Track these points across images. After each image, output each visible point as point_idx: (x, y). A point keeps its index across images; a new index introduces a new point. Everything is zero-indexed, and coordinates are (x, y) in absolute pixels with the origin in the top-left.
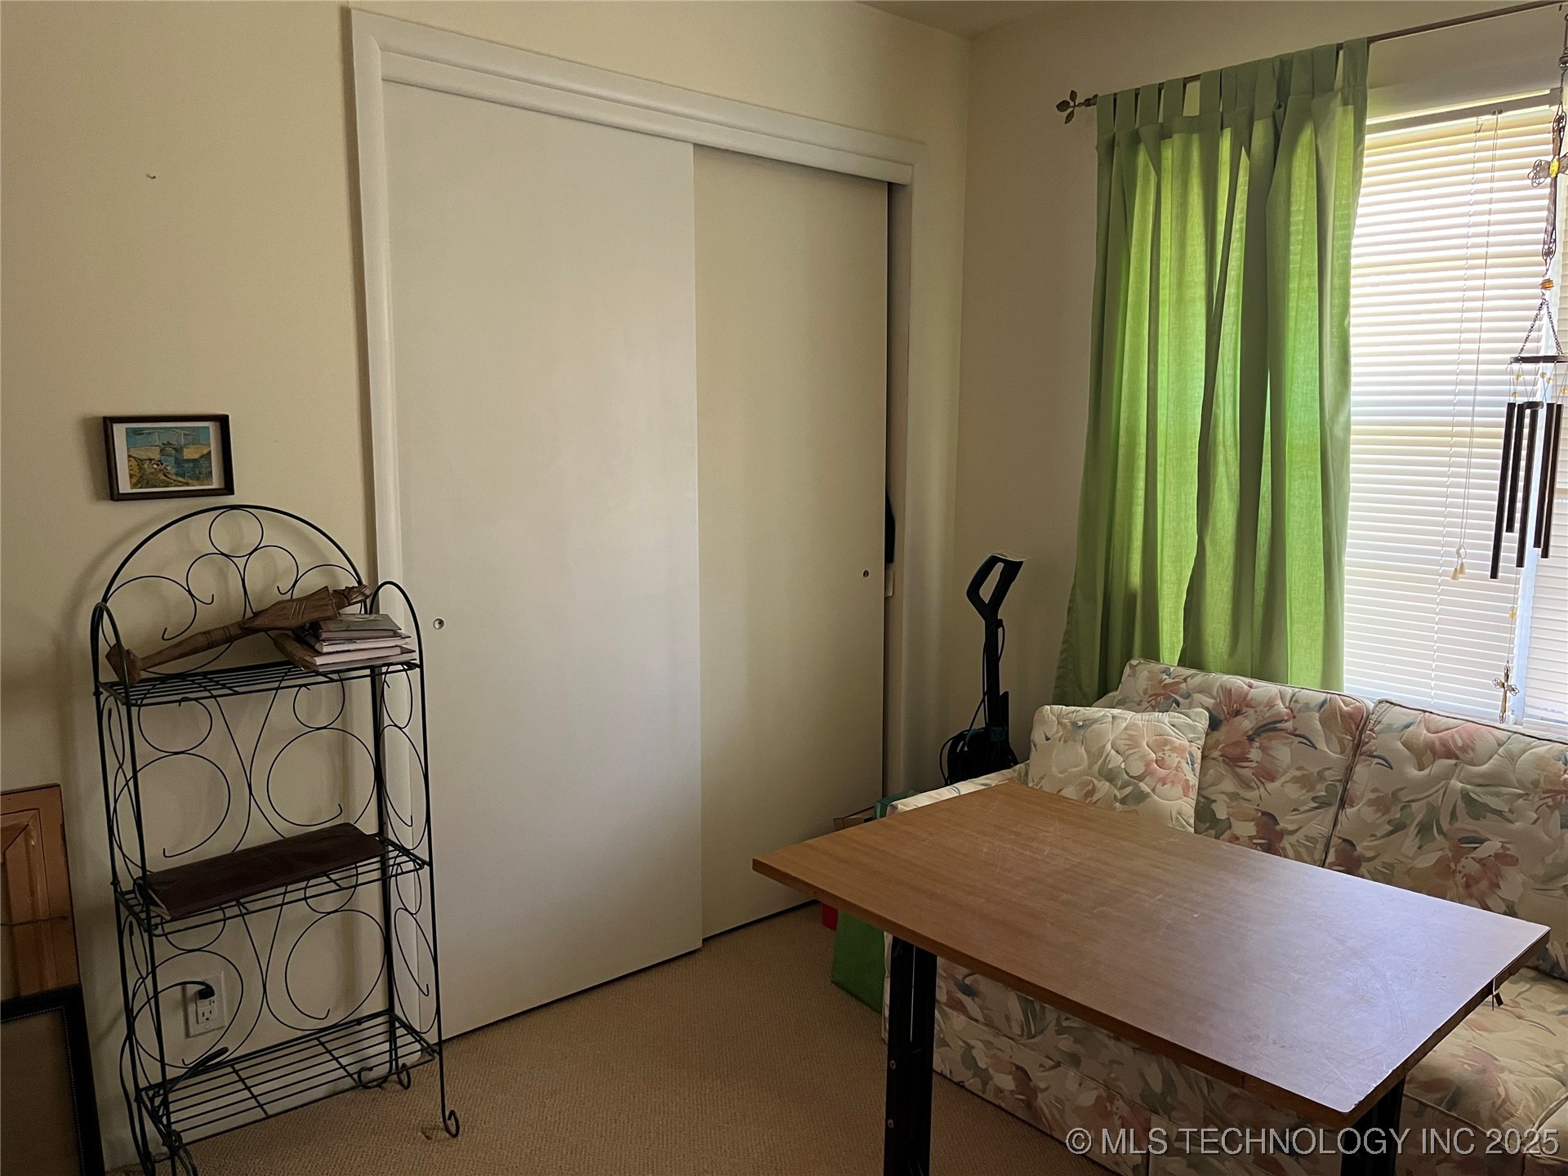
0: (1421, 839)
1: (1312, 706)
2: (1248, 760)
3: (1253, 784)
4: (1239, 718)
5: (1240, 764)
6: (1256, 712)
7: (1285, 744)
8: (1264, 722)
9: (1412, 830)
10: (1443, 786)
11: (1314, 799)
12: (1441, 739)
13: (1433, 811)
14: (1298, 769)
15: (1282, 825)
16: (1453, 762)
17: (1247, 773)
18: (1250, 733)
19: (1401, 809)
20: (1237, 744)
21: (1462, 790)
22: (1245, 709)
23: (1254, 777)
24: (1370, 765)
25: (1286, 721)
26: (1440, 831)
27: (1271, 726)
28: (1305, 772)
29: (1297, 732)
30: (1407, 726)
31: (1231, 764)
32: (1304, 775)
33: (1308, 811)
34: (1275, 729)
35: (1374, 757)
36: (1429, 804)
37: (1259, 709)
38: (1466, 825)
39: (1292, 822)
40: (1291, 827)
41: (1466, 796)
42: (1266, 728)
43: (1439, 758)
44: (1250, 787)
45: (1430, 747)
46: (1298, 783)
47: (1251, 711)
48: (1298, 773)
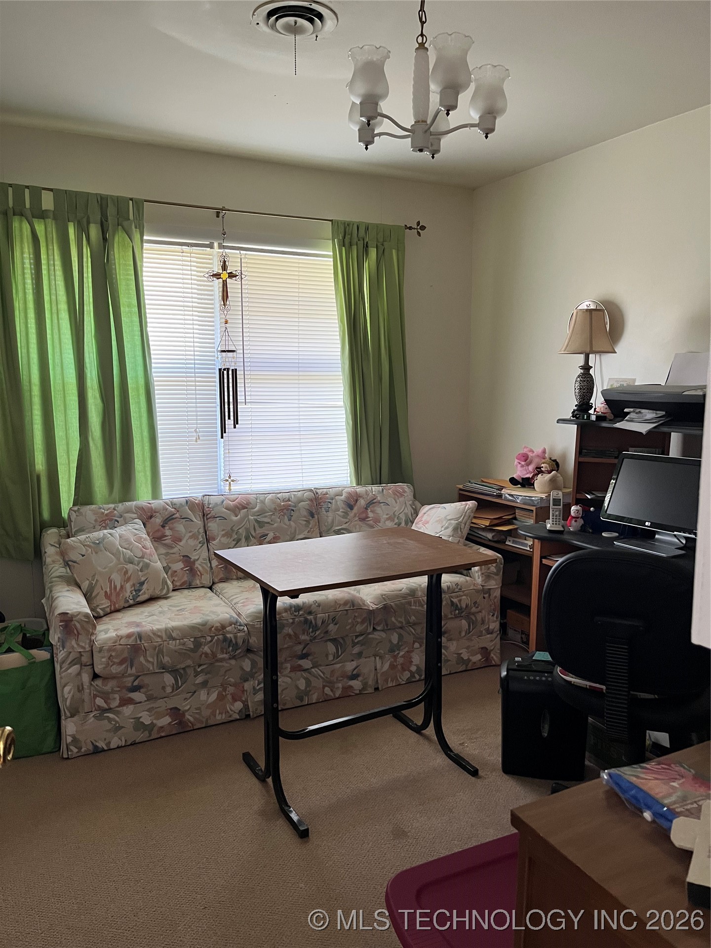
0: (247, 542)
1: (183, 504)
2: (166, 536)
3: (173, 546)
4: (153, 519)
5: (163, 539)
6: (160, 514)
7: (180, 524)
8: (167, 517)
9: (243, 540)
10: (247, 520)
11: (200, 543)
12: (237, 502)
13: (247, 530)
14: (190, 532)
15: (193, 558)
16: (246, 510)
17: (168, 541)
18: (161, 524)
19: (236, 534)
20: (158, 530)
21: (254, 519)
22: (154, 514)
23: (173, 542)
24: (216, 521)
25: (176, 514)
26: (253, 537)
27: (171, 518)
28: (193, 533)
29: (182, 517)
30: (223, 502)
31: (159, 540)
32: (193, 534)
33: (200, 548)
34: (173, 519)
35: (216, 517)
36: (245, 528)
37: (161, 512)
38: (260, 531)
39: (195, 555)
40: (196, 558)
41: (256, 521)
42: (169, 519)
43: (241, 510)
44: (172, 548)
45: (236, 507)
46: (192, 538)
47: (158, 514)
48: (191, 534)
